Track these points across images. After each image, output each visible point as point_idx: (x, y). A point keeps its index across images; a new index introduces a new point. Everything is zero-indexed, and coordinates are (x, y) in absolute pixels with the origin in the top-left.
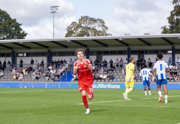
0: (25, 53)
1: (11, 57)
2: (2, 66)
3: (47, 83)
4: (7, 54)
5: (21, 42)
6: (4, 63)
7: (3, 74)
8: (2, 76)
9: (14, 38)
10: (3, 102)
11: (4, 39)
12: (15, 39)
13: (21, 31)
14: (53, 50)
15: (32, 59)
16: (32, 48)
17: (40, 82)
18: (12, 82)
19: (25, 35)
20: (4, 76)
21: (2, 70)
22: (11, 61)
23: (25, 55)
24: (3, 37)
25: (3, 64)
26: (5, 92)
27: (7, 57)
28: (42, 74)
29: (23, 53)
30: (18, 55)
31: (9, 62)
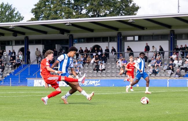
0: (137, 36)
1: (116, 42)
2: (103, 56)
3: (168, 80)
4: (110, 37)
5: (131, 19)
6: (106, 50)
7: (105, 67)
8: (104, 70)
9: (120, 15)
10: (107, 107)
11: (105, 15)
12: (122, 15)
13: (131, 3)
14: (178, 31)
15: (147, 44)
16: (147, 28)
17: (159, 79)
18: (118, 78)
19: (135, 9)
20: (106, 70)
21: (103, 62)
22: (116, 48)
23: (137, 38)
24: (104, 13)
25: (105, 53)
26: (108, 92)
27: (110, 41)
28: (161, 67)
29: (134, 36)
30: (126, 39)
31: (114, 50)
